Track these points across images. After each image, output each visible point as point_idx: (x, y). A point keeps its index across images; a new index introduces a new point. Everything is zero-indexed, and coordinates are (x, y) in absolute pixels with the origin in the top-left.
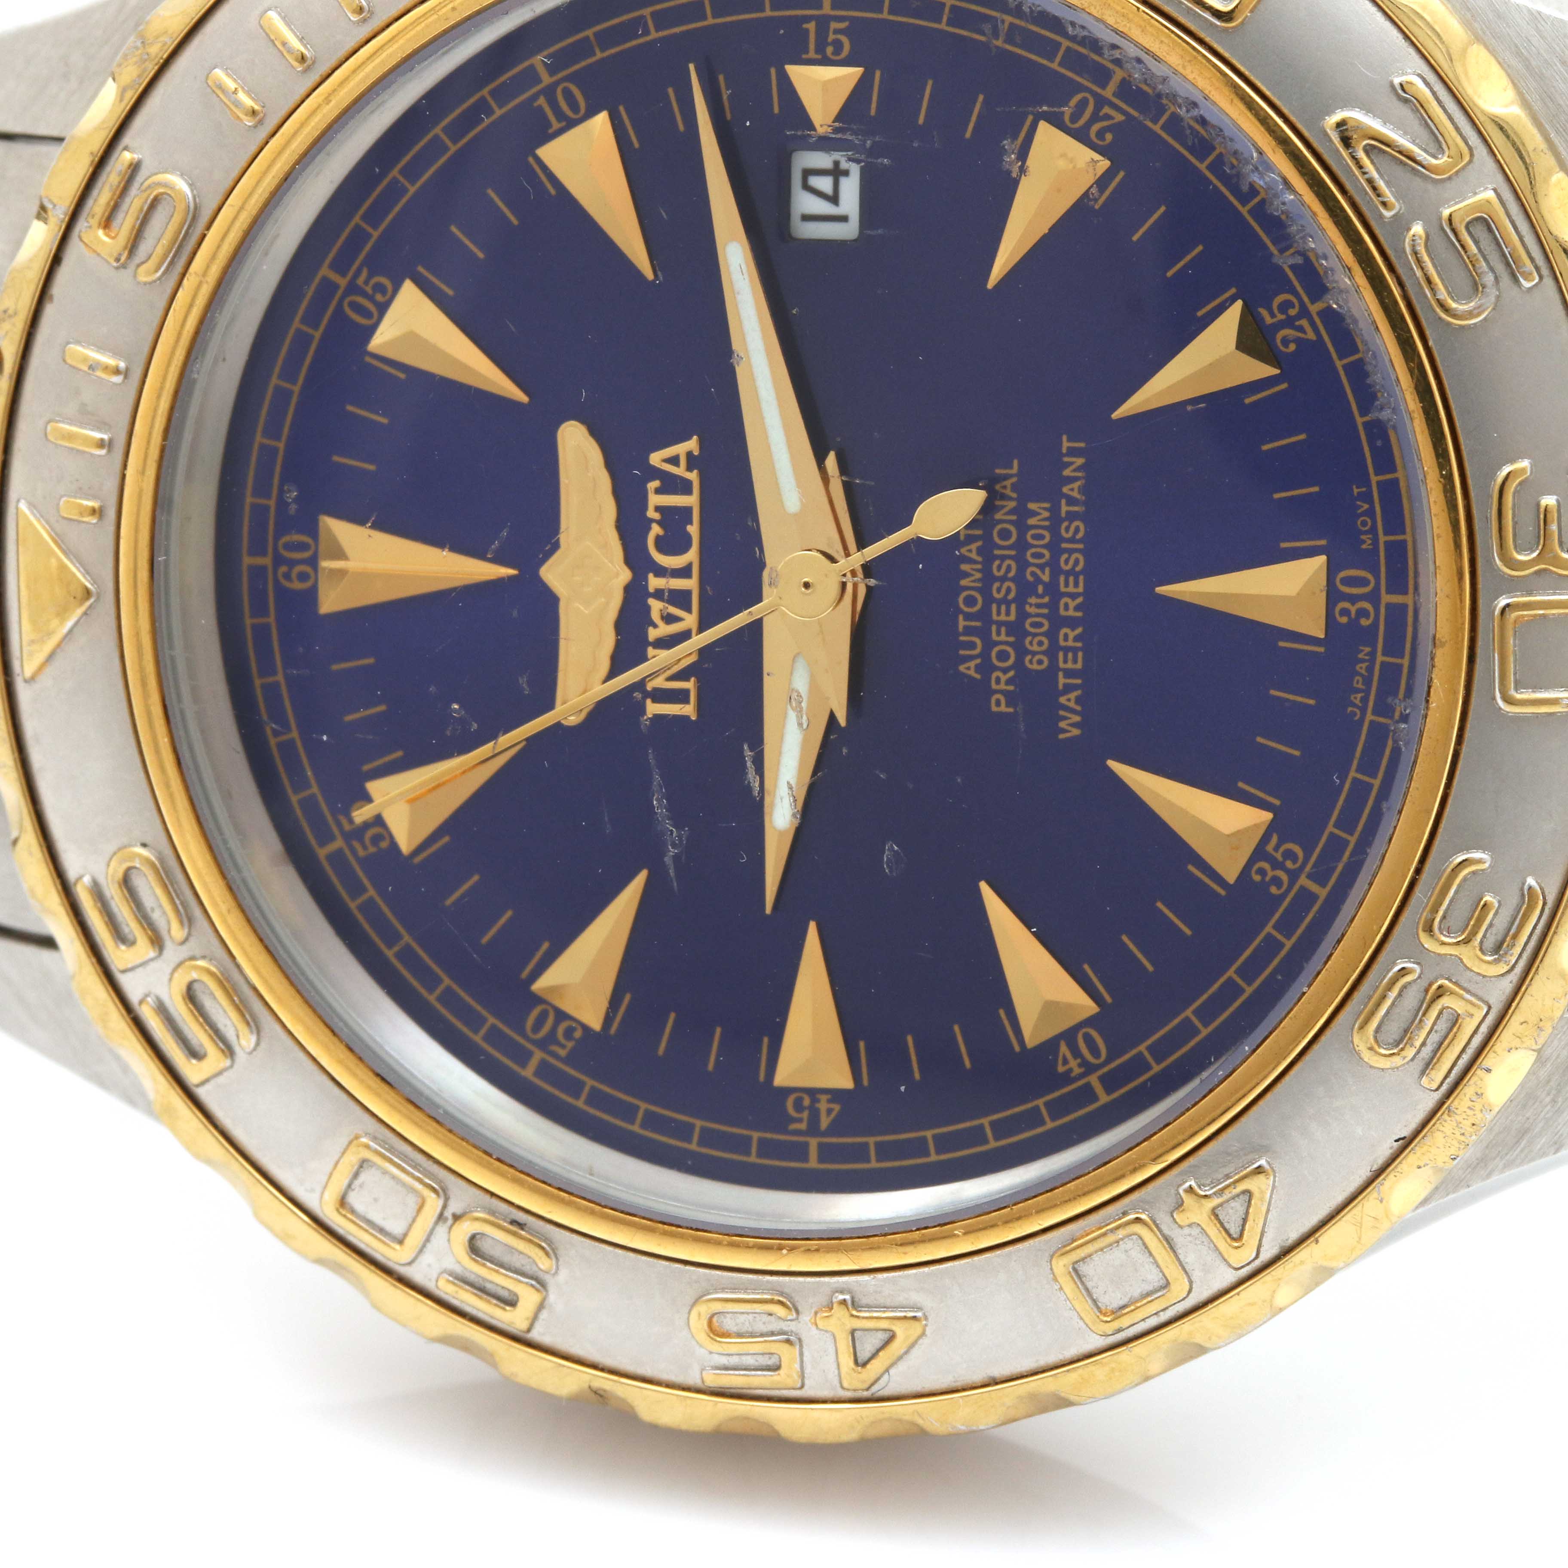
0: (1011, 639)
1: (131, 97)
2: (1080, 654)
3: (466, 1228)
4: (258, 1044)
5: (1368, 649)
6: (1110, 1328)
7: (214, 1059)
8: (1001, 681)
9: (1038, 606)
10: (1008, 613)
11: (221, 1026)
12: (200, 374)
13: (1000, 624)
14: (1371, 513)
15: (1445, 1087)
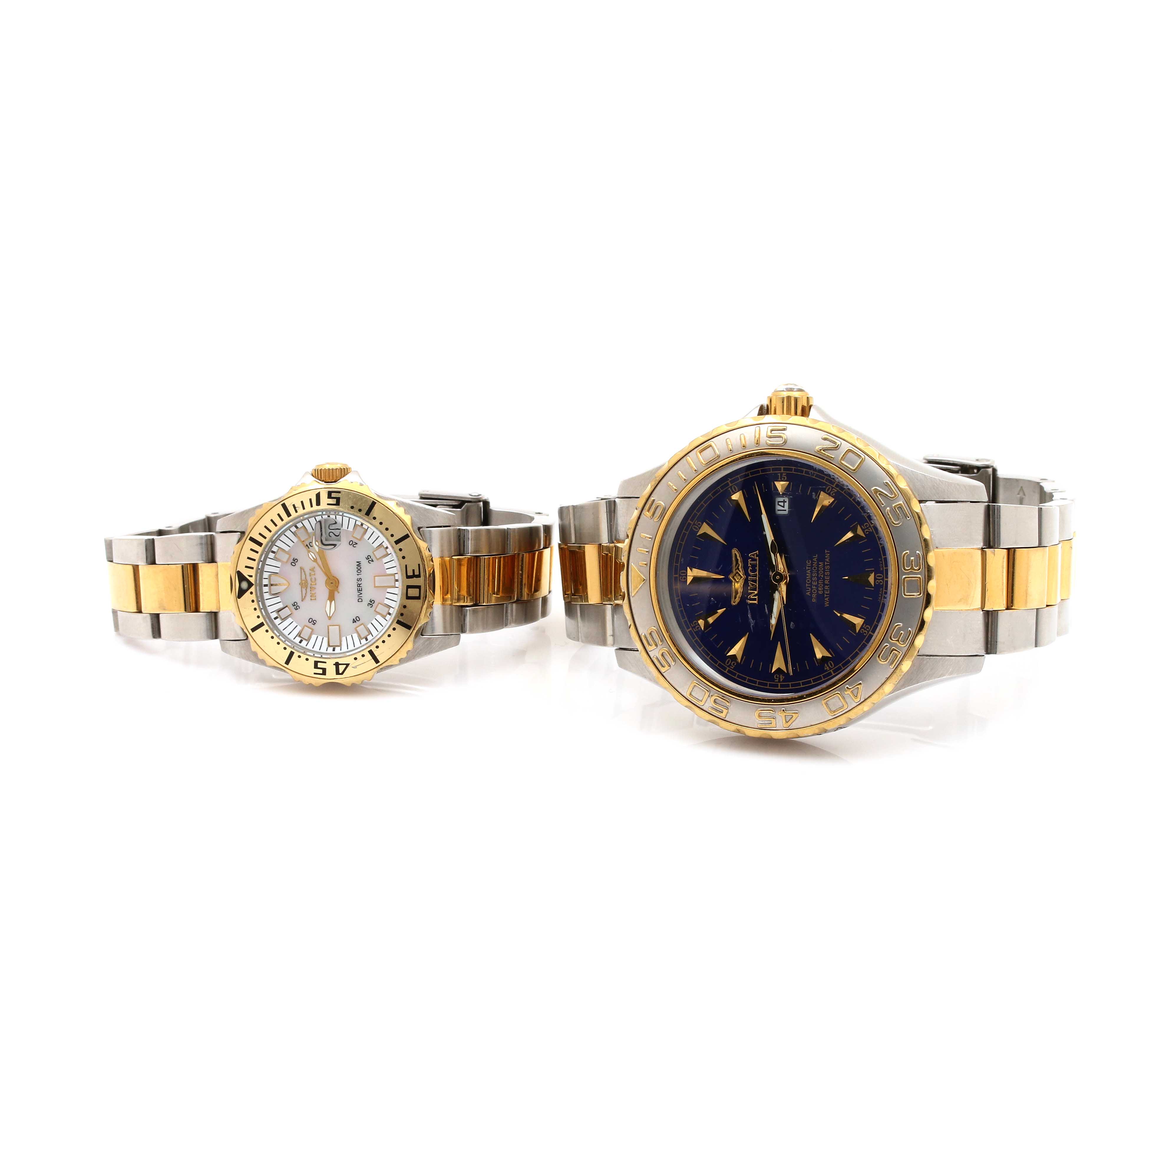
0: (816, 588)
1: (653, 487)
2: (829, 591)
3: (714, 698)
4: (675, 664)
5: (882, 589)
6: (833, 714)
7: (667, 667)
8: (814, 596)
9: (821, 582)
10: (815, 583)
11: (668, 661)
12: (666, 538)
13: (814, 585)
14: (882, 563)
15: (894, 668)
